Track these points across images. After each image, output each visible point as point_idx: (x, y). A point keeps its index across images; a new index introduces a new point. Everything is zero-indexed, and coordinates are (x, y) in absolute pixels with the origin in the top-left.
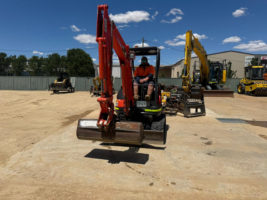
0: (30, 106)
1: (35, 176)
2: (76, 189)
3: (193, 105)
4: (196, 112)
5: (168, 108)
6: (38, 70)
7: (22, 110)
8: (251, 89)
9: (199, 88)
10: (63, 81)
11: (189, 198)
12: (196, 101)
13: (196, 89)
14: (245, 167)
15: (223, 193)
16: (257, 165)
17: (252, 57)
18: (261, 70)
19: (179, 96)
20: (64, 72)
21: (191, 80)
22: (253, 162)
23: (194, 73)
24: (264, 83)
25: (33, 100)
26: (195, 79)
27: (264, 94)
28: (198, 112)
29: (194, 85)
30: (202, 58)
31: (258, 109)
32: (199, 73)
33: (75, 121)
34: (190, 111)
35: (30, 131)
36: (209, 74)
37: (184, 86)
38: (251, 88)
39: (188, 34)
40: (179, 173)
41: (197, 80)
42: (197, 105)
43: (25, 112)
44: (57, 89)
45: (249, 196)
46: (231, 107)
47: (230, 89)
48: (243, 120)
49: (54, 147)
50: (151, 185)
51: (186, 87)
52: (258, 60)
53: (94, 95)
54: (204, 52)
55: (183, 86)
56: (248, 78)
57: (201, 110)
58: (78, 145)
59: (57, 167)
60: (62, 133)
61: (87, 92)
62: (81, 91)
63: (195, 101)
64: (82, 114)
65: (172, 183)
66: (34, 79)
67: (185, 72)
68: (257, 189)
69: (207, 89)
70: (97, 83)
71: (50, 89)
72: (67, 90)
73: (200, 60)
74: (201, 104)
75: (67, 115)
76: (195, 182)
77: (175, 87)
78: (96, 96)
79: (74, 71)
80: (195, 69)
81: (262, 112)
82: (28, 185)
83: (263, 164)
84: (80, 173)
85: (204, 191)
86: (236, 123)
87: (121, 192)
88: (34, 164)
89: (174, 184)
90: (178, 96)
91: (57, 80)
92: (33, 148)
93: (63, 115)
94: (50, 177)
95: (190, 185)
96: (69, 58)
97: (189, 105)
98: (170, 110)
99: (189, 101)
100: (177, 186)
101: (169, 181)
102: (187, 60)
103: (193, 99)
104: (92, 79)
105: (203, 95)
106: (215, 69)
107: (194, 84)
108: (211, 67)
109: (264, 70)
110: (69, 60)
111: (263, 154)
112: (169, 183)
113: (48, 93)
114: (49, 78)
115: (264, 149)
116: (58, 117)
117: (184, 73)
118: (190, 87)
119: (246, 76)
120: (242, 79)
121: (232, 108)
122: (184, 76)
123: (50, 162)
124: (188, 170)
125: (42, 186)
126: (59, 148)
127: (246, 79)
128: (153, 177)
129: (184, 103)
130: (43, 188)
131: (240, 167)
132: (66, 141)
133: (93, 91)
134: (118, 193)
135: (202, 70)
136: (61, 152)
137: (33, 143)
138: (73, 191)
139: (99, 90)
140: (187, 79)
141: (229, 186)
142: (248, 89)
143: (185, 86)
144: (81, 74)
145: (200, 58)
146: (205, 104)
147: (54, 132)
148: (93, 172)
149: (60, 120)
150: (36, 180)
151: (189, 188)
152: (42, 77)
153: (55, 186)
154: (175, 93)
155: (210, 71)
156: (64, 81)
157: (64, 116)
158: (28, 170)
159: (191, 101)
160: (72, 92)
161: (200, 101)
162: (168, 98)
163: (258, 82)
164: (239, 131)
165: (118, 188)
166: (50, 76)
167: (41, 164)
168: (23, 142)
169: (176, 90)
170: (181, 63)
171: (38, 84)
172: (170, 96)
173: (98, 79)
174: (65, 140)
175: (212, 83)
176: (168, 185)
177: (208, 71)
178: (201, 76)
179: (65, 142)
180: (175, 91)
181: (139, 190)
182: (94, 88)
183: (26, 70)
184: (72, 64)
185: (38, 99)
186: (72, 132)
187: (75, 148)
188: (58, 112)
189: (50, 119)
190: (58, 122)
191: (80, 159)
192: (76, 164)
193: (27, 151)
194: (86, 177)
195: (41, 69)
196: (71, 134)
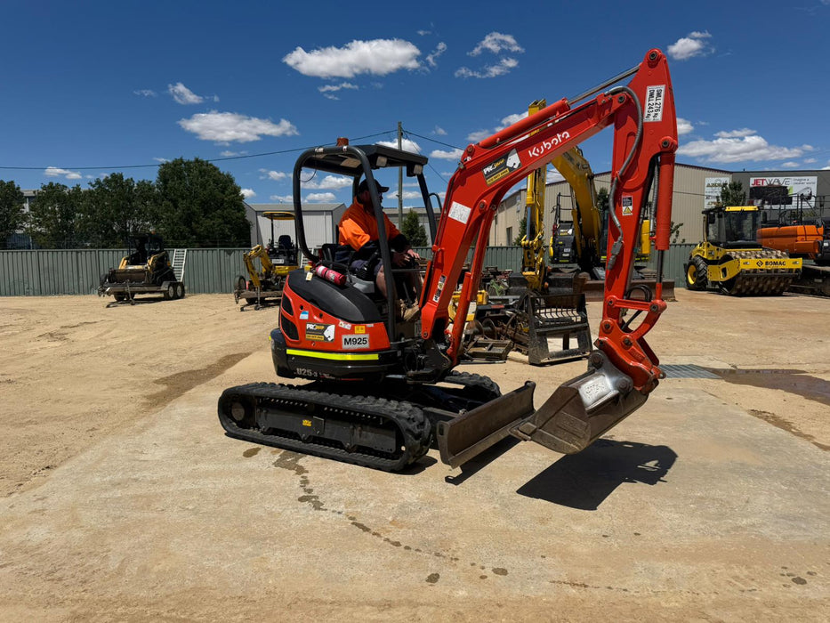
0: (36, 345)
1: (58, 575)
2: (193, 608)
3: (555, 328)
4: (564, 349)
5: (481, 339)
6: (65, 227)
7: (12, 360)
8: (725, 275)
9: (571, 276)
10: (145, 262)
11: (547, 612)
12: (565, 314)
13: (563, 280)
14: (712, 510)
15: (648, 590)
16: (747, 502)
17: (727, 179)
18: (750, 216)
19: (514, 300)
20: (150, 234)
21: (549, 252)
22: (733, 493)
23: (555, 230)
24: (761, 255)
25: (50, 327)
26: (559, 251)
27: (763, 287)
28: (571, 347)
29: (556, 266)
30: (578, 184)
31: (746, 334)
32: (570, 231)
33: (187, 390)
34: (547, 346)
35: (40, 428)
36: (600, 234)
37: (526, 269)
38: (724, 271)
40: (517, 539)
41: (565, 250)
42: (566, 327)
43: (20, 367)
44: (128, 289)
45: (725, 595)
46: (666, 330)
48: (704, 369)
49: (119, 476)
50: (431, 581)
51: (533, 273)
52: (740, 188)
53: (247, 305)
54: (585, 166)
55: (523, 270)
56: (716, 244)
57: (579, 342)
58: (197, 467)
59: (131, 542)
60: (145, 428)
61: (226, 295)
62: (204, 292)
63: (560, 315)
64: (209, 367)
65: (496, 571)
66: (49, 258)
67: (530, 227)
68: (746, 572)
69: (597, 279)
70: (256, 267)
71: (104, 291)
72: (161, 292)
73: (571, 191)
74: (579, 323)
75: (161, 371)
76: (565, 562)
77: (500, 273)
78: (256, 309)
79: (183, 227)
80: (559, 217)
81: (757, 343)
82: (34, 604)
83: (762, 498)
84: (207, 556)
85: (592, 590)
86: (683, 377)
87: (338, 609)
88: (53, 536)
89: (504, 572)
90: (512, 299)
91: (127, 259)
92: (50, 482)
93: (148, 372)
94: (106, 573)
95: (551, 572)
96: (165, 188)
97: (542, 327)
98: (486, 344)
99: (543, 315)
100: (511, 580)
101: (486, 565)
102: (535, 191)
103: (554, 310)
104: (242, 253)
105: (584, 296)
107: (557, 262)
108: (606, 211)
109: (760, 219)
110: (165, 195)
111: (762, 468)
112: (488, 572)
113: (97, 304)
114: (101, 253)
115: (765, 453)
116: (132, 379)
117: (528, 231)
118: (546, 275)
119: (708, 235)
120: (696, 245)
121: (670, 333)
122: (527, 241)
123: (108, 526)
124: (543, 528)
125: (81, 603)
126: (136, 480)
127: (708, 246)
128: (438, 555)
129: (528, 322)
130: (83, 611)
131: (696, 509)
132: (159, 454)
133: (246, 292)
134: (331, 611)
135: (579, 221)
136: (142, 492)
137: (48, 467)
138: (182, 616)
139: (264, 290)
140: (535, 248)
141: (665, 569)
142: (715, 274)
143: (531, 269)
144: (207, 240)
145: (573, 186)
146: (591, 322)
147: (119, 426)
148: (250, 549)
149: (140, 387)
150: (60, 585)
151: (548, 583)
152: (77, 252)
153: (123, 603)
154: (501, 292)
155: (603, 222)
156: (150, 262)
157: (153, 374)
158: (32, 556)
159: (549, 314)
160: (176, 297)
161: (574, 315)
162: (480, 308)
163: (743, 254)
164: (691, 401)
165: (330, 598)
166: (103, 247)
167: (77, 534)
168: (15, 466)
169: (506, 284)
170: (518, 201)
171: (65, 273)
172: (488, 303)
173: (259, 255)
174: (157, 454)
176: (483, 577)
177: (597, 223)
178: (577, 238)
179: (157, 458)
180: (501, 287)
181: (395, 599)
182: (247, 283)
183: (21, 228)
184: (176, 207)
185: (64, 324)
186: (179, 426)
187: (189, 475)
188: (132, 362)
189: (106, 387)
190: (133, 394)
191: (205, 510)
192: (191, 526)
193: (30, 494)
194: (226, 566)
195: (73, 224)
196: (176, 433)
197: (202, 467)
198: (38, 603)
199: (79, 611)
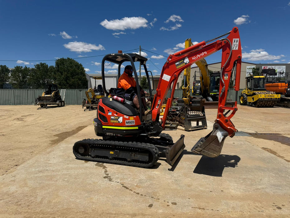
0: (13, 123)
1: (19, 203)
2: (67, 216)
3: (194, 118)
4: (197, 125)
5: (168, 122)
6: (23, 81)
7: (4, 128)
8: (253, 100)
9: (200, 100)
10: (51, 94)
13: (197, 101)
14: (249, 183)
15: (226, 211)
16: (261, 180)
17: (254, 66)
18: (262, 79)
19: (179, 108)
20: (53, 84)
21: (192, 92)
22: (256, 177)
23: (194, 84)
24: (266, 93)
25: (17, 116)
26: (195, 91)
27: (266, 105)
28: (199, 125)
29: (194, 96)
30: (202, 68)
31: (260, 121)
32: (199, 84)
33: (65, 139)
34: (191, 125)
35: (14, 151)
36: (210, 85)
37: (184, 97)
38: (253, 98)
39: (188, 42)
40: (180, 192)
41: (198, 91)
42: (198, 118)
43: (7, 130)
44: (45, 103)
45: (253, 213)
47: (232, 100)
48: (246, 133)
49: (41, 169)
50: (150, 207)
51: (186, 99)
52: (259, 70)
53: (86, 109)
54: (205, 62)
55: (183, 97)
56: (250, 89)
57: (202, 123)
58: (68, 166)
59: (45, 192)
60: (50, 152)
61: (78, 105)
62: (72, 104)
63: (196, 114)
64: (73, 131)
65: (173, 203)
66: (18, 92)
67: (185, 83)
68: (260, 205)
69: (208, 101)
70: (90, 96)
71: (36, 104)
72: (56, 104)
73: (200, 70)
74: (202, 116)
75: (56, 132)
76: (197, 200)
77: (175, 99)
78: (90, 110)
79: (64, 82)
80: (195, 79)
81: (265, 124)
82: (11, 213)
83: (266, 178)
84: (72, 197)
85: (206, 210)
86: (239, 135)
87: (117, 216)
88: (18, 190)
89: (175, 204)
91: (45, 93)
92: (17, 171)
93: (51, 132)
94: (36, 203)
95: (192, 204)
96: (58, 68)
97: (189, 118)
98: (169, 123)
99: (190, 114)
100: (178, 207)
101: (169, 201)
102: (187, 70)
103: (193, 112)
104: (85, 91)
105: (204, 107)
106: (216, 79)
108: (212, 77)
109: (266, 80)
110: (58, 71)
111: (266, 168)
112: (170, 204)
113: (34, 108)
115: (267, 163)
116: (46, 135)
118: (191, 99)
119: (247, 86)
120: (243, 89)
121: (234, 120)
122: (184, 88)
123: (37, 186)
124: (189, 188)
125: (27, 213)
126: (47, 170)
127: (248, 90)
128: (152, 197)
129: (184, 116)
130: (28, 216)
131: (243, 182)
133: (86, 104)
134: (114, 217)
135: (202, 81)
136: (49, 174)
137: (16, 165)
139: (92, 104)
140: (187, 90)
141: (232, 203)
142: (250, 100)
143: (186, 97)
144: (73, 86)
145: (201, 68)
146: (207, 116)
147: (41, 151)
148: (86, 195)
149: (49, 137)
150: (20, 207)
151: (191, 208)
152: (27, 90)
153: (42, 213)
154: (175, 105)
155: (211, 81)
156: (53, 94)
157: (53, 133)
158: (10, 196)
160: (62, 106)
161: (200, 114)
163: (260, 93)
164: (241, 144)
165: (114, 212)
166: (37, 88)
167: (26, 189)
168: (5, 165)
169: (177, 102)
171: (23, 97)
173: (91, 92)
174: (54, 161)
175: (213, 95)
176: (168, 206)
177: (209, 81)
178: (202, 88)
179: (54, 162)
180: (175, 103)
181: (137, 213)
182: (87, 101)
183: (8, 81)
184: (62, 74)
185: (22, 115)
186: (62, 151)
187: (65, 169)
188: (46, 128)
189: (37, 137)
190: (46, 140)
191: (71, 181)
192: (66, 187)
193: (10, 175)
194: (78, 201)
195: (26, 80)
196: (61, 154)
197: (70, 166)
198: (12, 213)
199: (27, 216)
